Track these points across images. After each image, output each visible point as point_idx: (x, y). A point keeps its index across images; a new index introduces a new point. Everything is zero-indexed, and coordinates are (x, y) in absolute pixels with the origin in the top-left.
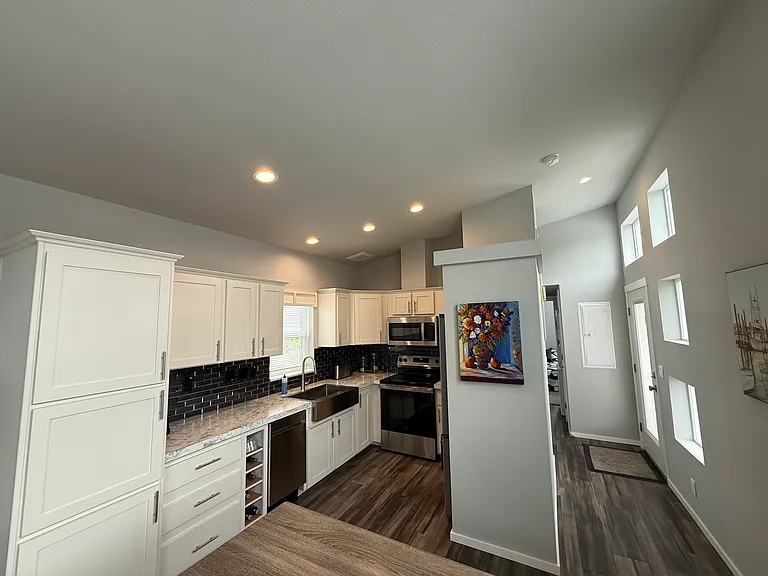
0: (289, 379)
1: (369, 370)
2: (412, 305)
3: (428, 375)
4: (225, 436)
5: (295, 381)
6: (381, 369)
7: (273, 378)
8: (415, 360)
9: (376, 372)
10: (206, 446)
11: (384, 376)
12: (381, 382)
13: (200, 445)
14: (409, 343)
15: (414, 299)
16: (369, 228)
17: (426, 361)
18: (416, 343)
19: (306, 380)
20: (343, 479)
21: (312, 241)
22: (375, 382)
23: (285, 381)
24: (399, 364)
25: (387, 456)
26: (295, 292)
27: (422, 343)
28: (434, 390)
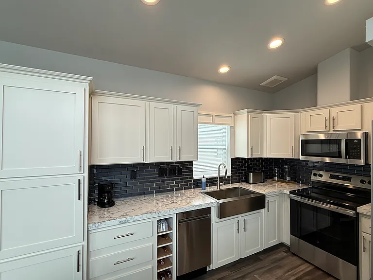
0: (207, 179)
1: (282, 179)
2: (330, 121)
3: (350, 195)
4: (137, 218)
5: (211, 181)
6: (294, 180)
7: (196, 176)
8: (332, 177)
9: (289, 182)
10: (121, 223)
11: (296, 187)
12: (291, 192)
13: (116, 222)
14: (327, 160)
15: (334, 114)
16: (276, 43)
17: (349, 179)
18: (335, 160)
19: (221, 181)
20: (249, 269)
21: (224, 70)
22: (285, 191)
23: (204, 180)
24: (313, 178)
25: (296, 261)
26: (214, 114)
27: (343, 161)
28: (358, 214)
